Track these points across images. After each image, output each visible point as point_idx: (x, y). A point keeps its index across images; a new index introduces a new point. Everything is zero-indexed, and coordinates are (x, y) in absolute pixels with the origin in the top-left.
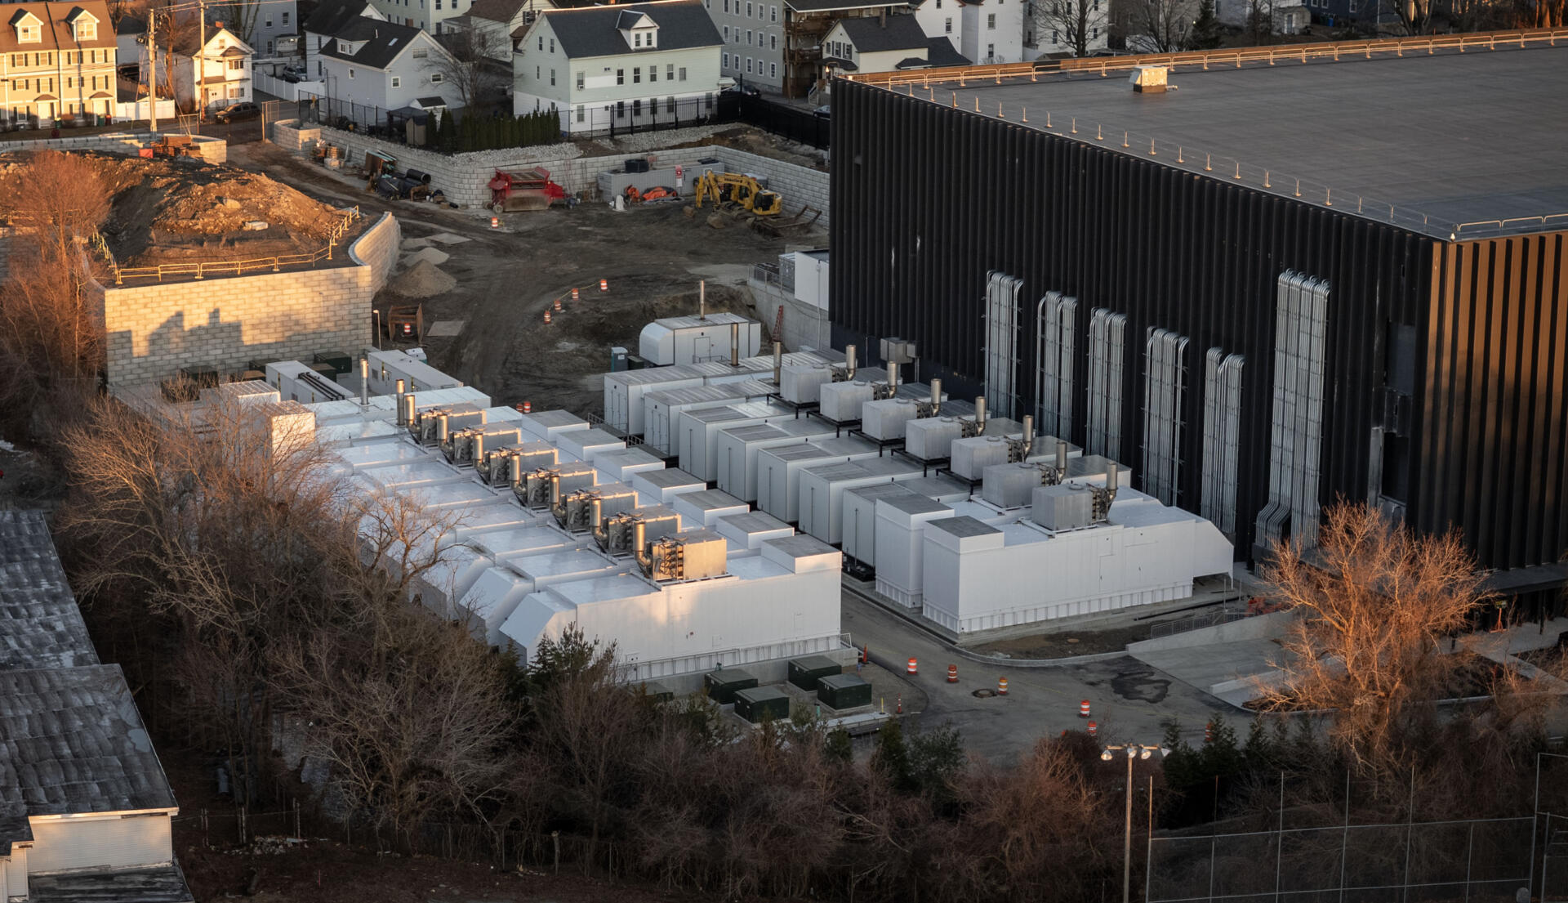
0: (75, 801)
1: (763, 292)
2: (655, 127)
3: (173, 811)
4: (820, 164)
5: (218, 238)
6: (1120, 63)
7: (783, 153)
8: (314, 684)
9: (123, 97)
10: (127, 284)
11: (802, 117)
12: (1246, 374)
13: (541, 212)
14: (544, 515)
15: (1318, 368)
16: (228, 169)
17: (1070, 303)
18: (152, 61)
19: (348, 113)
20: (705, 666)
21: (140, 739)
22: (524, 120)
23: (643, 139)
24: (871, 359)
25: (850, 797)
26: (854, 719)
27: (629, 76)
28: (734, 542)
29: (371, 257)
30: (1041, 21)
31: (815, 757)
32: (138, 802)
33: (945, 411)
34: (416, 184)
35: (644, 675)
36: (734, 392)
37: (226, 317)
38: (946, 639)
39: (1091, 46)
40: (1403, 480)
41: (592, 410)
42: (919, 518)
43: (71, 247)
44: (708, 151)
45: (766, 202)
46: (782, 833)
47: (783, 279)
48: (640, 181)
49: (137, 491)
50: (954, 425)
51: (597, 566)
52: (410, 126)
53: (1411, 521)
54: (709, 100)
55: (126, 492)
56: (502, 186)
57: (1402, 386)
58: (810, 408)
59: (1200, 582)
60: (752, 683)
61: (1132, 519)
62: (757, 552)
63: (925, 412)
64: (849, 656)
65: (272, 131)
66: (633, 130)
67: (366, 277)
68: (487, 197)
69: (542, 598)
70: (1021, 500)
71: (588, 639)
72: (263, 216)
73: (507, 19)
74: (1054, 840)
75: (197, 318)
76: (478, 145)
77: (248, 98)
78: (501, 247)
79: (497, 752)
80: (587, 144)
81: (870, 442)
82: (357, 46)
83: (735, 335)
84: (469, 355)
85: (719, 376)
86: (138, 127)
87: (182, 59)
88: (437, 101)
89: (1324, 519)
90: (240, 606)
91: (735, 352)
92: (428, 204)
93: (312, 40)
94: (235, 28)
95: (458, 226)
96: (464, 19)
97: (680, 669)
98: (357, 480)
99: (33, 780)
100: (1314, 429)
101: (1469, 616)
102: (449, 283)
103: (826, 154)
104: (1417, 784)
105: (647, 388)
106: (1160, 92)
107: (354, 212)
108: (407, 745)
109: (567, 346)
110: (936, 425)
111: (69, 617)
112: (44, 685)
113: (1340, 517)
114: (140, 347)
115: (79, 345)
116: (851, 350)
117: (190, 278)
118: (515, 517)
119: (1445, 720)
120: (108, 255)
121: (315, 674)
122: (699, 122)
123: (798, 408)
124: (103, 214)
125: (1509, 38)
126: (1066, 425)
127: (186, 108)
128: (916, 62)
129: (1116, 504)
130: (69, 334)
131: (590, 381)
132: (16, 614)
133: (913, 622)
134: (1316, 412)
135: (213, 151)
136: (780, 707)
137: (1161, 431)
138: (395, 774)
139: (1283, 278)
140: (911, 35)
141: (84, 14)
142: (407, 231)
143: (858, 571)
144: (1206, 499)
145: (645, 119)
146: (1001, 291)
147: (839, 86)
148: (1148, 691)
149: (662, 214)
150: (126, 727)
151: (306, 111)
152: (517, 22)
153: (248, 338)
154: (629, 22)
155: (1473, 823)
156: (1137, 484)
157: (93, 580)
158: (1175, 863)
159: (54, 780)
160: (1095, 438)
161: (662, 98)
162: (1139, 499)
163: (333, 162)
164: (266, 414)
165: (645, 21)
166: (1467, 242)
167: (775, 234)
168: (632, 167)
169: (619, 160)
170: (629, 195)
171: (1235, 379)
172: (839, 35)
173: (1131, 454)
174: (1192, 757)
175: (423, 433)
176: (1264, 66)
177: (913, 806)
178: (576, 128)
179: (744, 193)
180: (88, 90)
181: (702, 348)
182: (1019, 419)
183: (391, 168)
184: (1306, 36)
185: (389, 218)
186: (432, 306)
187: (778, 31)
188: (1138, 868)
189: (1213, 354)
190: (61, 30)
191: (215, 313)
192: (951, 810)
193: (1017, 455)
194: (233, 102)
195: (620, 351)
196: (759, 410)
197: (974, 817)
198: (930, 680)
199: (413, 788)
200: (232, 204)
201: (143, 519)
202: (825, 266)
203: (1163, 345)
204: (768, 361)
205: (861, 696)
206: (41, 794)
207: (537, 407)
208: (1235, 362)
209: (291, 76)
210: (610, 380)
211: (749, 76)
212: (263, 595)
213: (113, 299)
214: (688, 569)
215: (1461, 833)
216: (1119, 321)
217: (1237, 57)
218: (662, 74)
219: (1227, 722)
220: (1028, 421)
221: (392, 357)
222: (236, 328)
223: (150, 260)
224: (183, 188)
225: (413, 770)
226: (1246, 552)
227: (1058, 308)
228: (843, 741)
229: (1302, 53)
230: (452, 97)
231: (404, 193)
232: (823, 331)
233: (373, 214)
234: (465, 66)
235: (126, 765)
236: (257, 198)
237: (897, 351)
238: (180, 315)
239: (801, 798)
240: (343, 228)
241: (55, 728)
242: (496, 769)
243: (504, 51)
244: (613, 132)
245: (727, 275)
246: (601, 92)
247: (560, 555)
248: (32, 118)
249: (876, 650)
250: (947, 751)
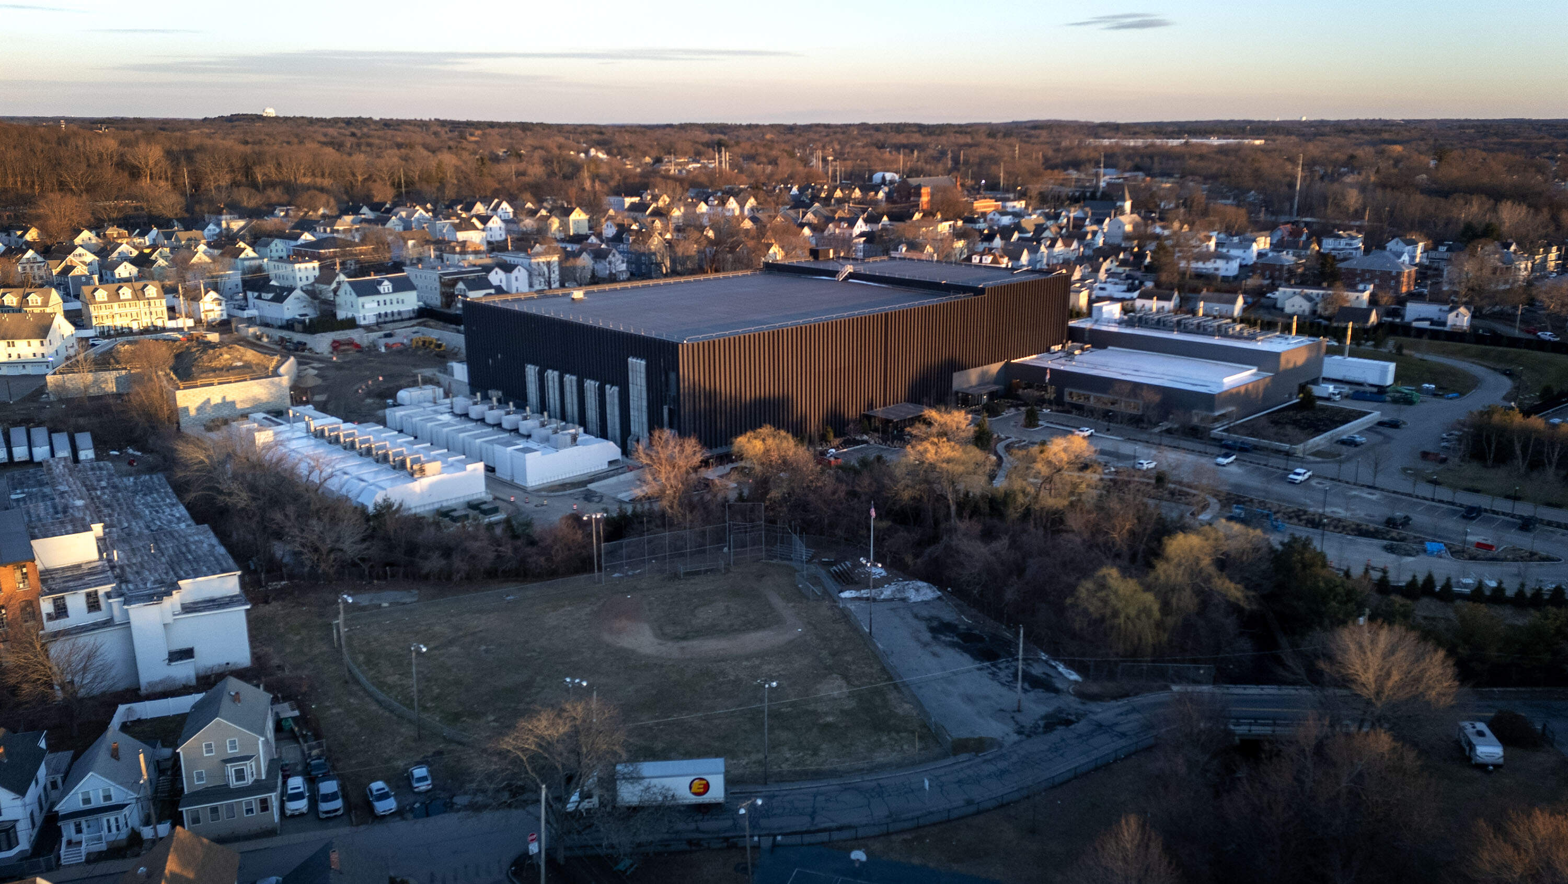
0: (197, 574)
1: (442, 377)
2: (394, 321)
3: (239, 573)
4: (459, 332)
5: (222, 369)
6: (566, 291)
7: (444, 328)
8: (289, 524)
9: (170, 318)
10: (185, 388)
11: (450, 315)
12: (620, 392)
13: (353, 354)
14: (370, 459)
15: (644, 389)
16: (221, 344)
17: (556, 373)
18: (181, 303)
19: (269, 321)
20: (437, 506)
21: (221, 550)
22: (342, 321)
23: (390, 326)
24: (486, 398)
25: (497, 542)
26: (494, 518)
27: (382, 303)
28: (443, 462)
29: (287, 374)
30: (534, 278)
31: (482, 531)
32: (223, 571)
33: (515, 413)
34: (301, 346)
35: (413, 511)
36: (436, 412)
37: (229, 399)
38: (524, 489)
39: (553, 286)
40: (676, 422)
41: (383, 422)
42: (510, 449)
43: (158, 377)
44: (415, 329)
45: (439, 346)
46: (473, 557)
47: (449, 372)
48: (390, 341)
49: (207, 461)
50: (519, 417)
51: (393, 475)
52: (296, 325)
53: (680, 434)
54: (413, 311)
55: (202, 462)
56: (336, 346)
57: (673, 393)
58: (466, 415)
59: (610, 463)
60: (455, 510)
61: (585, 443)
62: (452, 465)
63: (508, 413)
64: (489, 498)
65: (237, 329)
66: (385, 323)
67: (285, 381)
68: (330, 349)
69: (372, 488)
70: (546, 440)
71: (392, 500)
72: (240, 360)
73: (330, 284)
74: (569, 549)
75: (216, 399)
76: (325, 330)
77: (225, 317)
78: (338, 367)
79: (363, 540)
80: (368, 328)
81: (489, 425)
82: (270, 296)
83: (434, 392)
84: (330, 407)
85: (430, 407)
86: (179, 330)
87: (195, 303)
88: (306, 315)
89: (651, 435)
90: (254, 499)
91: (435, 398)
92: (306, 353)
93: (249, 294)
94: (216, 290)
95: (320, 360)
96: (312, 284)
97: (427, 508)
98: (293, 454)
99: (177, 569)
100: (645, 409)
101: (702, 462)
102: (319, 381)
103: (462, 328)
104: (689, 517)
105: (402, 413)
106: (581, 300)
107: (277, 358)
108: (328, 541)
109: (369, 401)
110: (513, 417)
111: (181, 511)
112: (176, 535)
113: (656, 433)
114: (193, 412)
115: (166, 412)
116: (479, 394)
117: (212, 384)
118: (358, 461)
119: (696, 499)
120: (174, 377)
121: (289, 520)
122: (410, 319)
123: (461, 416)
124: (171, 362)
125: (697, 277)
126: (558, 414)
127: (198, 322)
128: (490, 294)
129: (579, 439)
130: (162, 409)
131: (380, 413)
132: (157, 512)
133: (512, 485)
134: (645, 403)
135: (213, 337)
136: (466, 517)
137: (592, 413)
138: (324, 552)
139: (630, 359)
140: (489, 285)
141: (150, 287)
142: (299, 363)
143: (490, 469)
144: (609, 435)
145: (390, 318)
146: (531, 371)
147: (464, 302)
148: (596, 499)
149: (400, 352)
150: (213, 546)
151: (251, 321)
152: (334, 285)
153: (239, 406)
154: (380, 283)
155: (708, 528)
156: (586, 432)
157: (191, 496)
158: (611, 553)
159: (187, 567)
160: (569, 419)
161: (395, 310)
162: (587, 437)
163: (265, 340)
164: (250, 432)
165: (386, 283)
166: (690, 344)
167: (444, 357)
168: (387, 336)
169: (381, 333)
170: (387, 346)
171: (616, 394)
172: (461, 285)
173: (582, 422)
174: (613, 518)
175: (319, 435)
176: (616, 290)
177: (519, 543)
178: (363, 323)
179: (431, 343)
180: (154, 316)
181: (422, 397)
182: (542, 413)
183: (290, 340)
184: (629, 280)
185: (292, 359)
186: (314, 390)
187: (437, 285)
188: (599, 556)
189: (608, 386)
190: (140, 293)
191: (224, 398)
192: (532, 543)
193: (543, 425)
194: (219, 319)
195: (390, 401)
196: (446, 418)
197: (541, 544)
198: (520, 503)
199: (332, 556)
200: (226, 356)
201: (210, 472)
202: (465, 367)
203: (591, 385)
204: (448, 401)
205: (495, 510)
206: (182, 573)
207: (360, 423)
208: (616, 389)
209: (242, 308)
210: (388, 411)
211: (428, 302)
212: (264, 494)
213: (179, 394)
214: (427, 472)
215: (704, 532)
216: (574, 378)
217: (607, 287)
218: (395, 302)
219: (624, 506)
220: (546, 414)
221: (301, 409)
222: (233, 403)
223: (193, 379)
224: (204, 351)
225: (332, 550)
226: (625, 452)
227: (552, 375)
228: (491, 526)
229: (629, 285)
230: (311, 313)
231: (296, 350)
232: (467, 389)
233: (285, 358)
234: (316, 302)
235: (217, 559)
236: (236, 354)
237: (495, 395)
238: (209, 399)
239: (478, 544)
240: (274, 363)
241: (184, 549)
242: (364, 546)
243: (330, 296)
244: (378, 324)
245: (428, 372)
246: (371, 310)
247: (377, 473)
248: (130, 329)
249: (498, 495)
250: (529, 524)
